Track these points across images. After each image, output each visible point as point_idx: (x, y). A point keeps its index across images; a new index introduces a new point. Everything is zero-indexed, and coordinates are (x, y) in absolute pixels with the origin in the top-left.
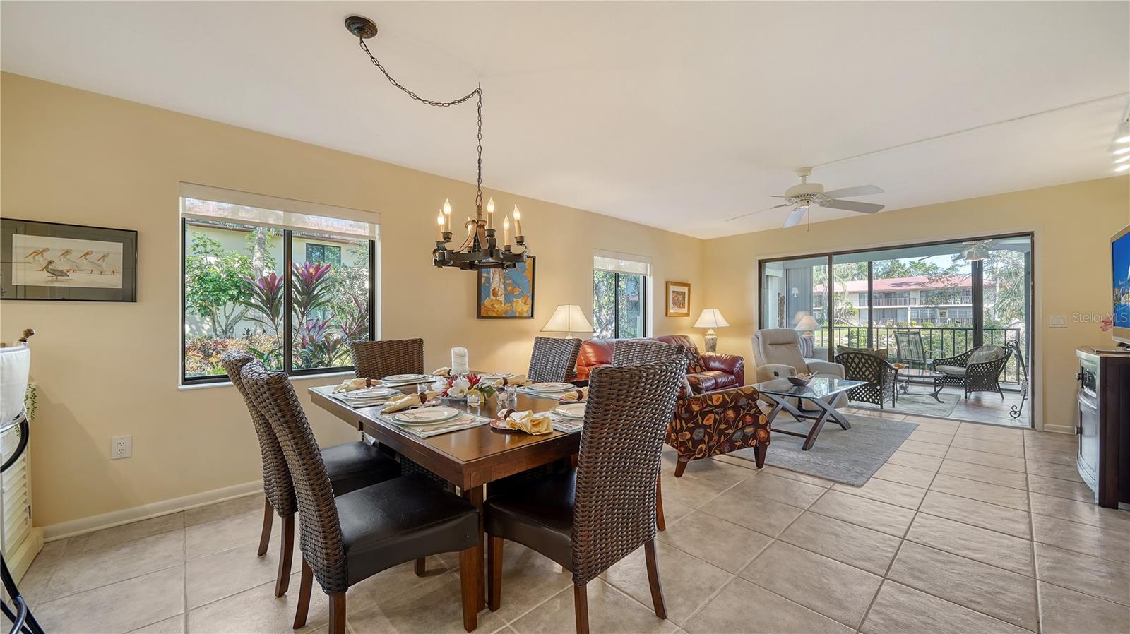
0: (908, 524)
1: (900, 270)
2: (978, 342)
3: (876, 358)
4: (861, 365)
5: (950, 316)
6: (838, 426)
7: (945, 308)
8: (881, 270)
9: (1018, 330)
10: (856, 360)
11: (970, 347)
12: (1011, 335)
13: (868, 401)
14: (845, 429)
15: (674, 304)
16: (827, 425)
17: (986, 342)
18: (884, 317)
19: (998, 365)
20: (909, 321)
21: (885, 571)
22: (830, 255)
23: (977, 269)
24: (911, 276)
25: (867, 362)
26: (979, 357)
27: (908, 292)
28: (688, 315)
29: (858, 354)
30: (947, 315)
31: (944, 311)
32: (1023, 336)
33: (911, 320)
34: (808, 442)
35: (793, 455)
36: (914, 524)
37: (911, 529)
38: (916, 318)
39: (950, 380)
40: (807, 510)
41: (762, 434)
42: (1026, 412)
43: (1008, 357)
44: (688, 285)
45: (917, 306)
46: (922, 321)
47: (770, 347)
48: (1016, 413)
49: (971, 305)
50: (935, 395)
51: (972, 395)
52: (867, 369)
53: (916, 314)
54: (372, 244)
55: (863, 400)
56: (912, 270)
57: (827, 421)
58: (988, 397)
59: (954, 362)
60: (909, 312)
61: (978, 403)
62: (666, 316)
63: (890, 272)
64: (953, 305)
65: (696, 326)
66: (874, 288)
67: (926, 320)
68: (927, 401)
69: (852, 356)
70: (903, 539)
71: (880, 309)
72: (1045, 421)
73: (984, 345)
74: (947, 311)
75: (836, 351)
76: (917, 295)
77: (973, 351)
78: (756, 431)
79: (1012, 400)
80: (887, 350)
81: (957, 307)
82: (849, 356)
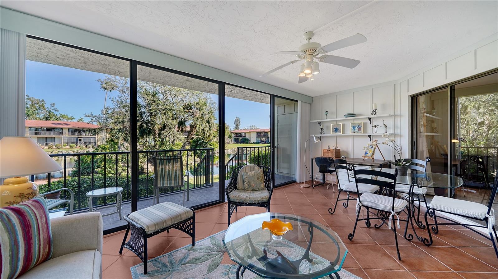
1: (54, 118)
5: (83, 141)
8: (42, 116)
18: (46, 142)
20: (62, 144)
31: (81, 139)
38: (66, 142)
46: (69, 143)
53: (66, 140)
56: (61, 118)
60: (62, 139)
63: (48, 118)
71: (44, 137)
81: (87, 137)
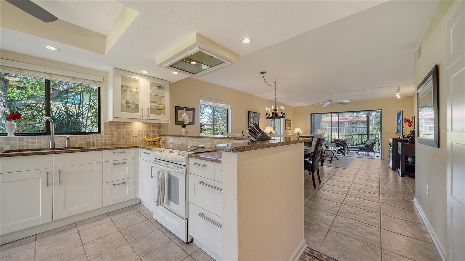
0: (343, 200)
2: (368, 138)
3: (343, 142)
4: (339, 144)
6: (336, 159)
7: (357, 128)
9: (379, 135)
10: (338, 143)
11: (366, 139)
12: (377, 136)
13: (341, 154)
14: (337, 159)
15: (287, 126)
16: (334, 159)
17: (370, 138)
19: (373, 144)
21: (337, 213)
22: (331, 113)
23: (368, 117)
24: (345, 116)
25: (341, 143)
26: (369, 142)
27: (344, 122)
28: (290, 129)
29: (338, 141)
30: (357, 130)
32: (380, 136)
33: (346, 132)
34: (331, 161)
35: (329, 164)
36: (345, 199)
37: (344, 201)
39: (361, 149)
40: (324, 184)
41: (323, 158)
42: (380, 156)
43: (376, 142)
44: (290, 121)
45: (347, 127)
47: (315, 139)
48: (378, 157)
49: (366, 127)
50: (357, 153)
51: (367, 153)
52: (341, 145)
54: (228, 110)
55: (339, 154)
57: (334, 158)
58: (371, 154)
59: (362, 144)
61: (368, 155)
62: (286, 129)
64: (359, 127)
65: (293, 133)
66: (332, 121)
67: (350, 132)
68: (355, 154)
69: (337, 141)
70: (342, 204)
72: (384, 157)
73: (370, 139)
74: (357, 129)
75: (332, 140)
76: (347, 123)
77: (367, 141)
78: (322, 157)
79: (377, 154)
80: (346, 140)
82: (336, 141)
